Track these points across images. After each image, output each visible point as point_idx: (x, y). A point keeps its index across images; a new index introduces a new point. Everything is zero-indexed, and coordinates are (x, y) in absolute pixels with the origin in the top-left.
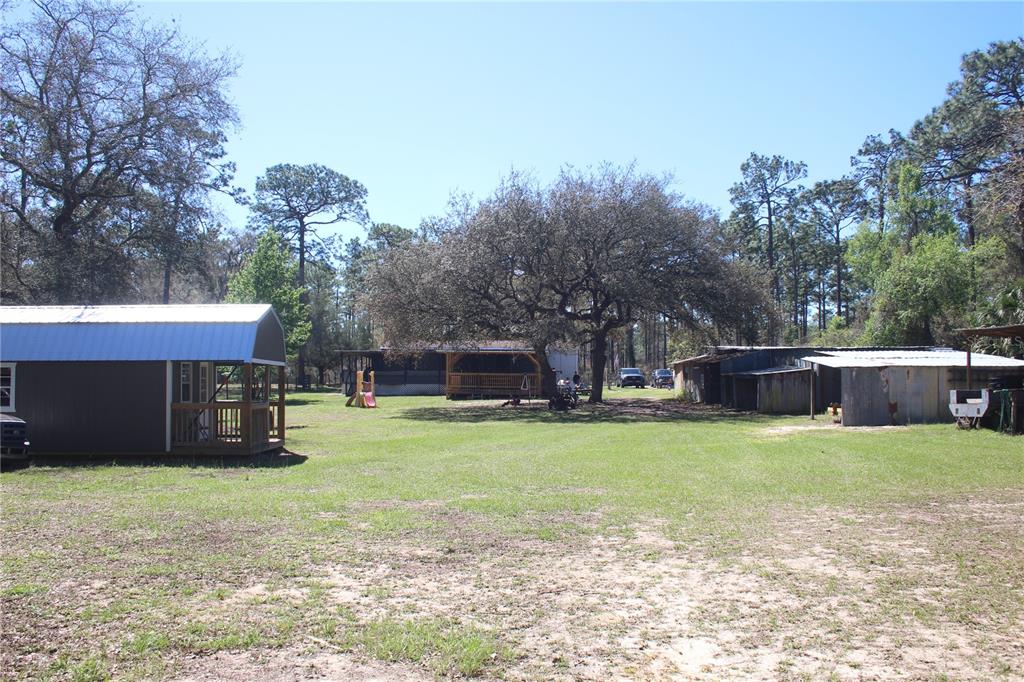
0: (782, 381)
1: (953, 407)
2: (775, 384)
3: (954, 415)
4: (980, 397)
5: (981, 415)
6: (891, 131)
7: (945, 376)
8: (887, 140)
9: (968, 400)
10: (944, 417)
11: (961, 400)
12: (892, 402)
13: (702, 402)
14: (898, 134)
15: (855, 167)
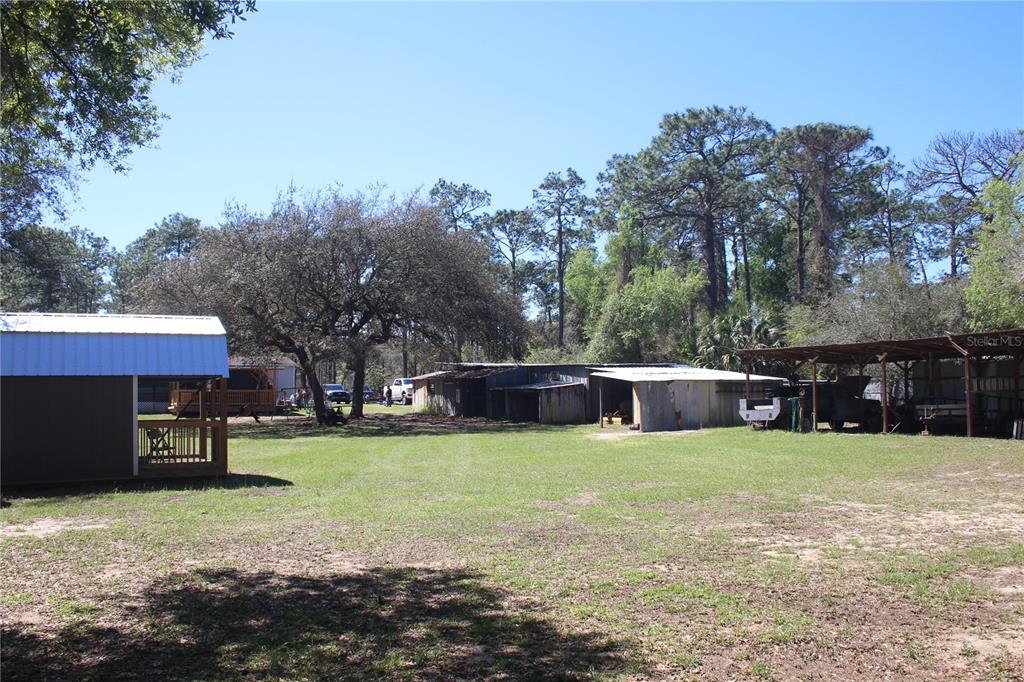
0: (559, 395)
1: (743, 413)
2: (554, 397)
3: (745, 419)
4: (772, 404)
5: (773, 418)
6: (569, 170)
7: (714, 388)
8: (565, 177)
9: (756, 407)
10: (734, 421)
11: (750, 407)
12: (678, 411)
13: (457, 415)
14: (575, 173)
15: (536, 200)
